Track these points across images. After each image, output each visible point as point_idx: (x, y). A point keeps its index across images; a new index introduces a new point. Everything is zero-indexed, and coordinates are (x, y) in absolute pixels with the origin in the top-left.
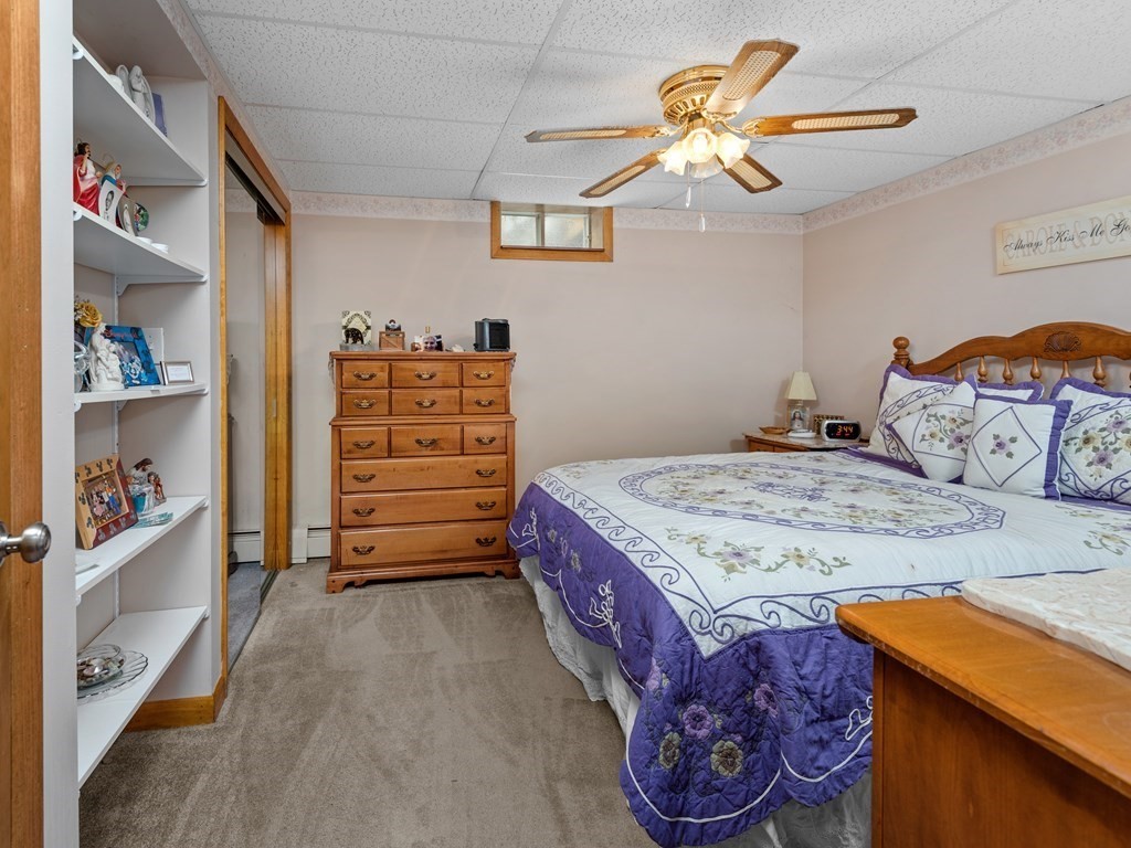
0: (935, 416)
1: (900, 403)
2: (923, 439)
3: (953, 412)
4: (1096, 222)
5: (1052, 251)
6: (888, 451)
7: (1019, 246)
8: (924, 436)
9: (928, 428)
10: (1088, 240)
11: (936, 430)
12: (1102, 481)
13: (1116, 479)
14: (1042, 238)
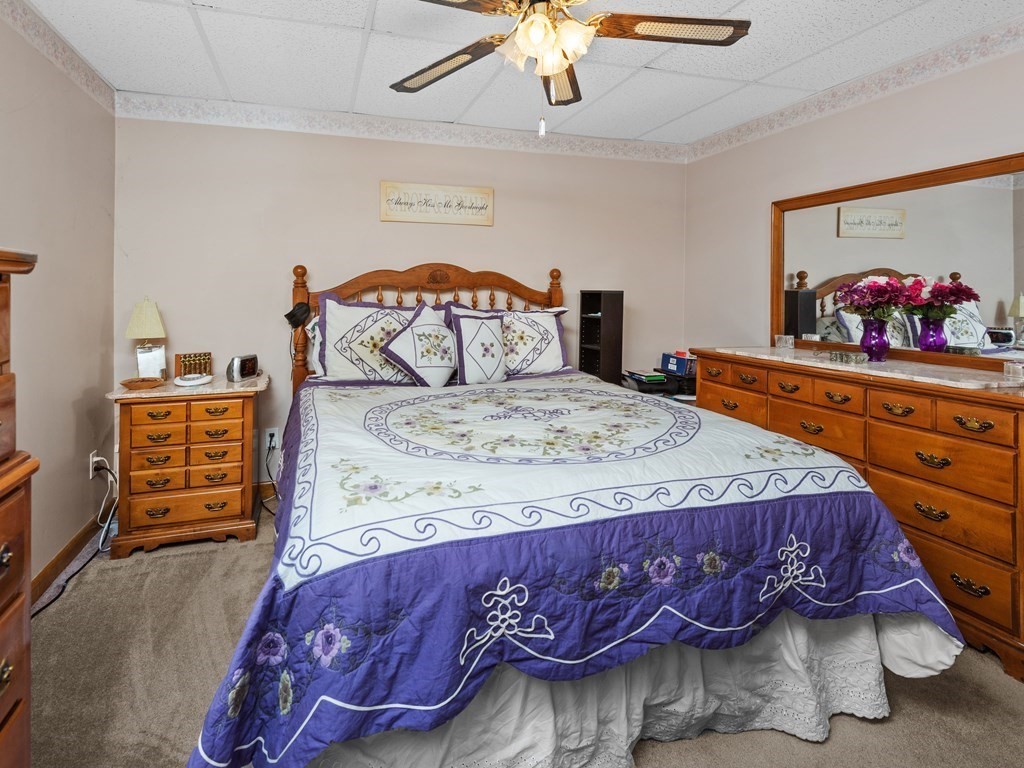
0: (424, 335)
1: (358, 328)
2: (423, 356)
3: (434, 330)
4: (448, 199)
5: (420, 211)
6: (366, 374)
7: (398, 203)
8: (422, 353)
9: (423, 346)
10: (442, 209)
11: (429, 346)
12: (516, 364)
13: (523, 360)
14: (415, 201)
